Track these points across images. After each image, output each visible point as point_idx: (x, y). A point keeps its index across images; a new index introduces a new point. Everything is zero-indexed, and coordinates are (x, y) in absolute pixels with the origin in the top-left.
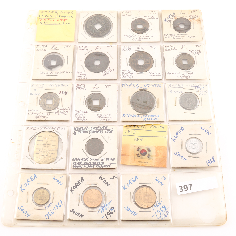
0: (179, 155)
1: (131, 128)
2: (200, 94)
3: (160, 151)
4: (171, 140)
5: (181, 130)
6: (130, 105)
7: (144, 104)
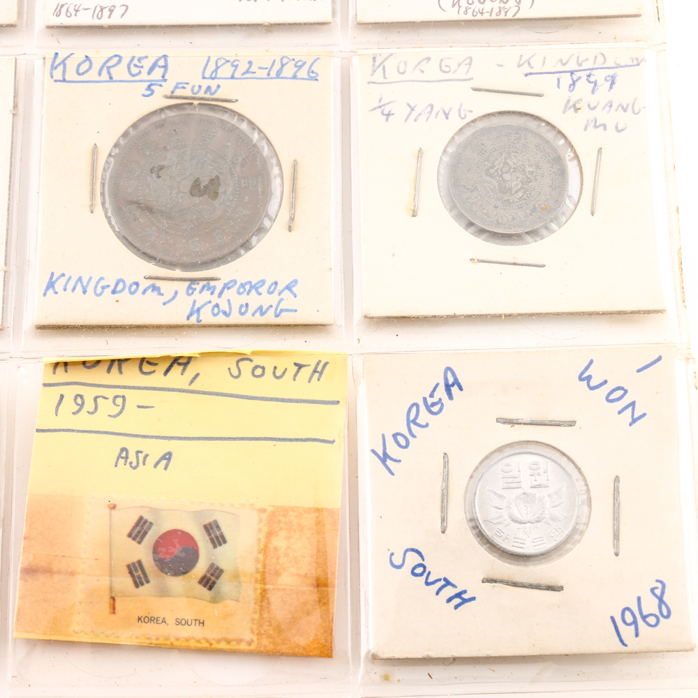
0: (420, 571)
1: (99, 375)
2: (591, 128)
3: (289, 538)
4: (368, 465)
5: (441, 393)
6: (99, 209)
7: (197, 200)
